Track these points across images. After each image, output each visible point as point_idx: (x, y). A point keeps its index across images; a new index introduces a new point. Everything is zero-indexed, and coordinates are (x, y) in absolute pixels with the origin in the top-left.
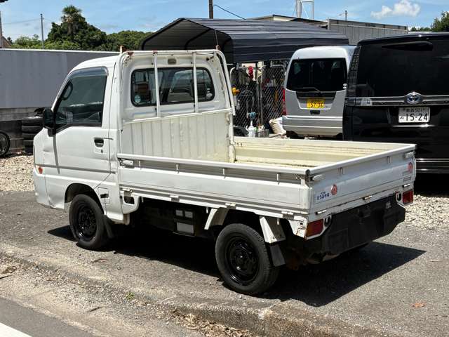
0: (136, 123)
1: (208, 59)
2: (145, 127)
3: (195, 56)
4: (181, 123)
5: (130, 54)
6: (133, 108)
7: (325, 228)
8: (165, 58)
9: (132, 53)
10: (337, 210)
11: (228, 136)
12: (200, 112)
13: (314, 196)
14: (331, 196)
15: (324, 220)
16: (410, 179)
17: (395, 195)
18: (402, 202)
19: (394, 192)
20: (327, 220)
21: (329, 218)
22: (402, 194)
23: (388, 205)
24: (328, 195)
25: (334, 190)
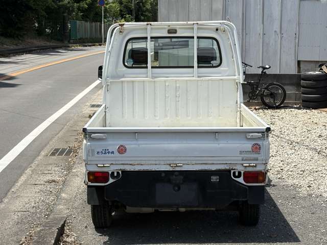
0: (128, 82)
1: (217, 30)
2: (136, 85)
3: (196, 27)
4: (178, 85)
5: (122, 25)
6: (125, 69)
7: (111, 181)
8: (165, 28)
9: (123, 25)
10: (128, 168)
11: (237, 103)
12: (198, 77)
13: (93, 151)
14: (116, 154)
15: (110, 173)
16: (257, 160)
17: (229, 171)
18: (241, 180)
19: (228, 168)
20: (115, 174)
21: (118, 173)
22: (242, 172)
23: (214, 179)
24: (113, 152)
25: (122, 149)
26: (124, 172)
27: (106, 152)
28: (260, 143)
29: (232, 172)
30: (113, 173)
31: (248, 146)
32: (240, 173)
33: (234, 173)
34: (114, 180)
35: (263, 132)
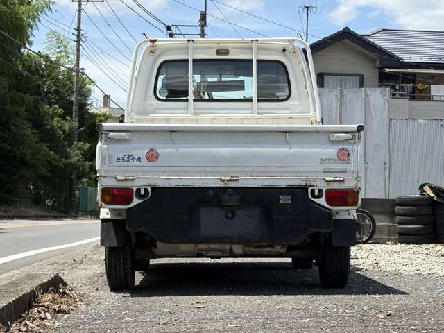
1: (284, 50)
3: (255, 45)
7: (136, 201)
9: (156, 41)
10: (160, 183)
13: (110, 157)
14: (144, 161)
15: (135, 190)
16: (345, 172)
17: (305, 188)
18: (322, 201)
19: (303, 184)
20: (142, 192)
21: (146, 190)
22: (324, 190)
23: (285, 200)
24: (139, 159)
25: (152, 155)
26: (154, 188)
27: (129, 158)
28: (349, 147)
29: (310, 189)
30: (139, 190)
31: (332, 151)
32: (320, 191)
33: (313, 191)
34: (141, 201)
35: (353, 132)
